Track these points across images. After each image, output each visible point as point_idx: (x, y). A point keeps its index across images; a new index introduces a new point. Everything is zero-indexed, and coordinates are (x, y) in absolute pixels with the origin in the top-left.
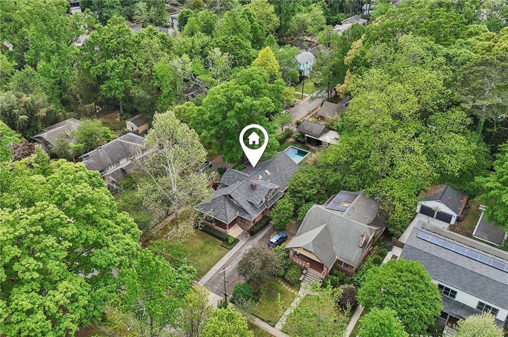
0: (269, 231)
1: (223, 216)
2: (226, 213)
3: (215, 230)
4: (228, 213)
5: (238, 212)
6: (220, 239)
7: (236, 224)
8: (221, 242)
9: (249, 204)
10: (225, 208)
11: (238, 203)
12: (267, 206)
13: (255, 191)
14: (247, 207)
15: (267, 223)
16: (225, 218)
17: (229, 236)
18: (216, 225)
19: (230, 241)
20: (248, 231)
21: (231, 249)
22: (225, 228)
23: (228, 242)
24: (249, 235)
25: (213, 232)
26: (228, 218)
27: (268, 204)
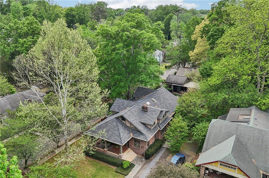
0: (164, 154)
1: (116, 137)
2: (120, 135)
3: (107, 156)
4: (122, 135)
5: (131, 134)
6: (114, 164)
7: (129, 149)
8: (115, 168)
9: (142, 125)
10: (118, 129)
11: (131, 124)
12: (160, 128)
13: (147, 113)
14: (141, 128)
15: (160, 147)
16: (119, 140)
17: (124, 160)
18: (108, 150)
19: (125, 166)
20: (143, 155)
21: (127, 174)
22: (118, 152)
23: (123, 167)
24: (144, 159)
25: (105, 158)
26: (122, 140)
27: (161, 126)
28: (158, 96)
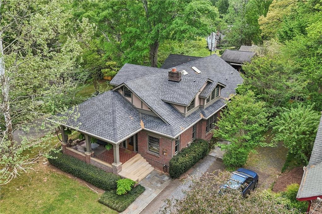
0: (211, 170)
1: (106, 127)
2: (114, 122)
3: (89, 167)
4: (119, 122)
5: (142, 123)
6: (99, 185)
7: (138, 156)
8: (99, 193)
9: (166, 107)
10: (114, 111)
11: (142, 102)
12: (204, 115)
14: (163, 111)
15: (204, 155)
16: (112, 132)
17: (121, 178)
19: (121, 190)
20: (165, 169)
21: (124, 208)
22: (111, 160)
23: (115, 193)
24: (166, 178)
25: (84, 170)
26: (119, 132)
27: (206, 112)
28: (206, 65)
